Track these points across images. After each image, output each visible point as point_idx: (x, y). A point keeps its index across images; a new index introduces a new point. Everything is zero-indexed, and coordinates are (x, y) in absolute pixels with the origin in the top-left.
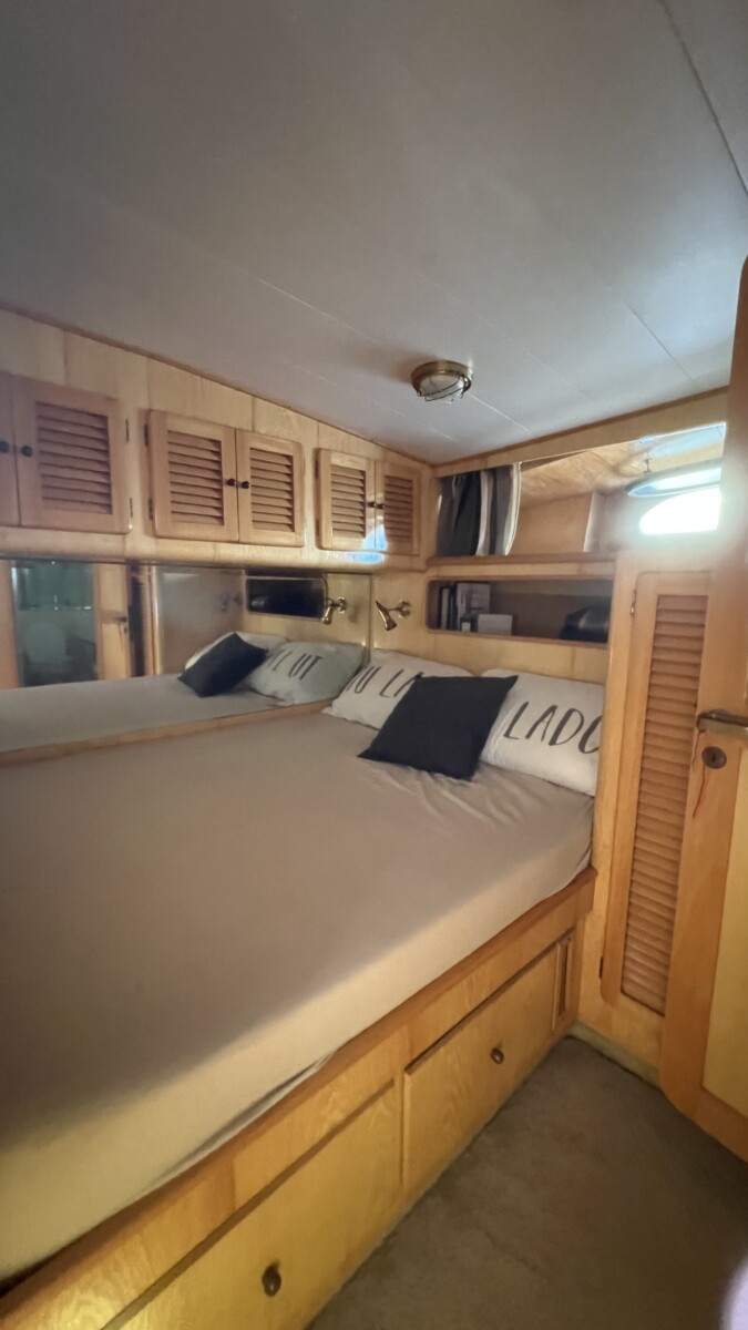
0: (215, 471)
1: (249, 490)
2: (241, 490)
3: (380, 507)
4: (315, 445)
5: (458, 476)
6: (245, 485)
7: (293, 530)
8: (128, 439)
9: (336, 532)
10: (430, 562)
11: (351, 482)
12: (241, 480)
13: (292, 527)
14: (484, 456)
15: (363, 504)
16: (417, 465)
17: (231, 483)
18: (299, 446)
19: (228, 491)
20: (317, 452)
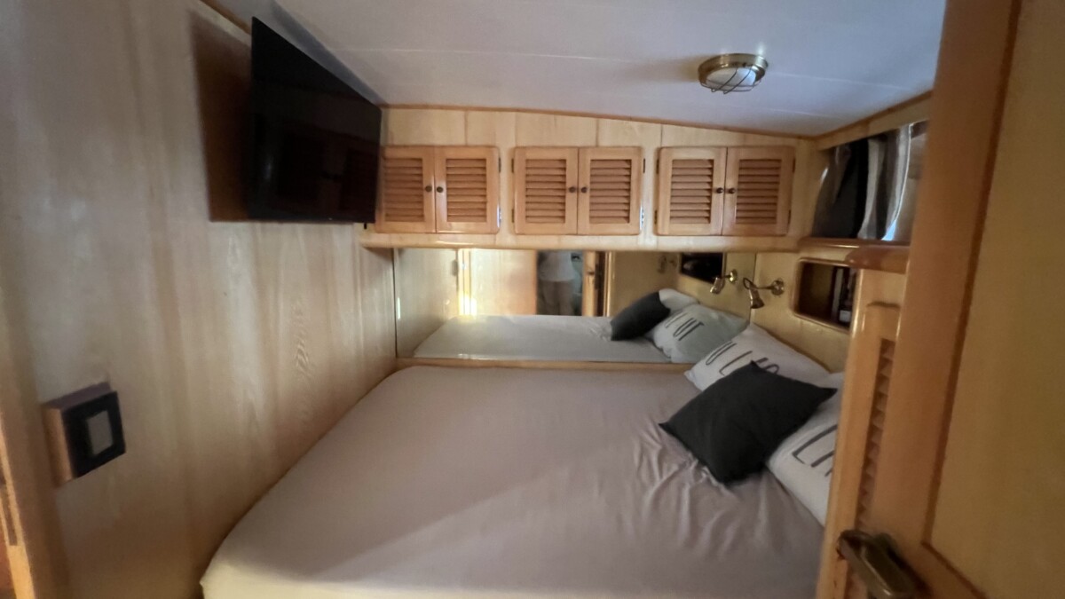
0: (560, 182)
1: (588, 193)
2: (581, 194)
3: (731, 191)
4: (658, 145)
5: (842, 147)
6: (584, 190)
7: (629, 222)
8: (500, 171)
9: (673, 221)
10: (803, 243)
11: (698, 172)
12: (581, 186)
13: (628, 218)
14: (866, 122)
15: (710, 190)
16: (792, 142)
17: (572, 190)
18: (639, 150)
19: (571, 198)
20: (659, 151)
